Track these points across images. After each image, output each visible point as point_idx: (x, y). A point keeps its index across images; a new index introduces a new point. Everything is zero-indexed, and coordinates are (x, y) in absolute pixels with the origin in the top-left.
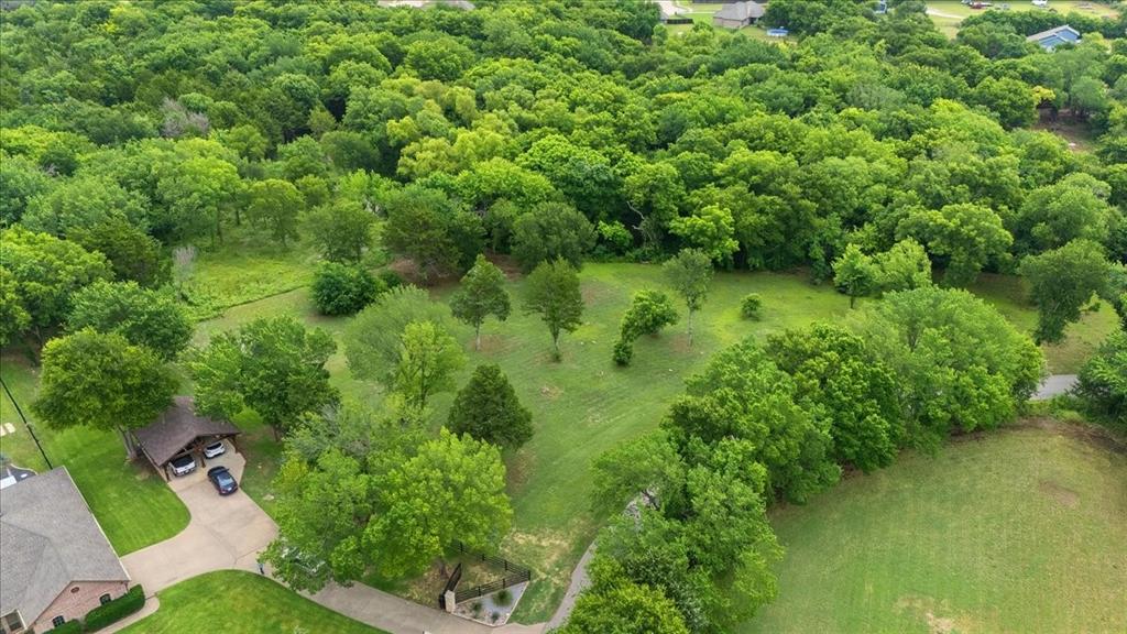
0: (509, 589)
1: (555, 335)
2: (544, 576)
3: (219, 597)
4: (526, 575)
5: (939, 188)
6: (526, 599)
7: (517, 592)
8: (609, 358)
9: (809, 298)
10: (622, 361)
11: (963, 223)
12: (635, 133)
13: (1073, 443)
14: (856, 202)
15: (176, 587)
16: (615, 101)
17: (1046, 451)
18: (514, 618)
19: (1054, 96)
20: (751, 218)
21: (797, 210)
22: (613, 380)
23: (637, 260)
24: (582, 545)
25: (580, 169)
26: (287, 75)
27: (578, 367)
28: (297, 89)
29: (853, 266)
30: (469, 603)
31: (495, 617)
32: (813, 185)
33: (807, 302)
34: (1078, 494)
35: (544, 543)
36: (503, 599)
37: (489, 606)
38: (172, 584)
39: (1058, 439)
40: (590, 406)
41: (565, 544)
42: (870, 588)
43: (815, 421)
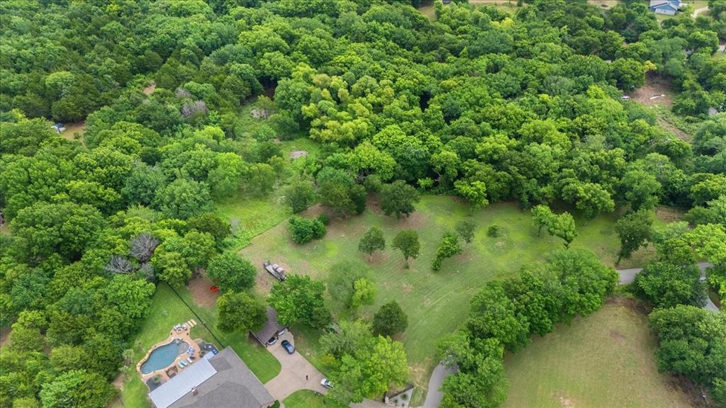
0: (407, 392)
1: (407, 258)
2: (418, 385)
3: (304, 401)
4: (412, 386)
5: (585, 169)
6: (413, 396)
7: (409, 393)
8: (430, 266)
9: (520, 219)
10: (436, 269)
11: (593, 196)
12: (434, 122)
13: (628, 310)
14: (544, 172)
15: (288, 398)
16: (419, 84)
17: (616, 315)
18: (410, 405)
19: (656, 68)
20: (494, 186)
21: (516, 179)
22: (433, 279)
23: (436, 194)
24: (431, 370)
25: (409, 152)
26: (239, 65)
27: (417, 271)
28: (245, 74)
29: (541, 220)
30: (393, 399)
31: (403, 405)
32: (524, 166)
33: (519, 222)
34: (625, 338)
35: (416, 370)
36: (405, 397)
37: (401, 401)
38: (286, 397)
39: (622, 309)
40: (425, 294)
41: (424, 370)
42: (540, 387)
43: (522, 324)
